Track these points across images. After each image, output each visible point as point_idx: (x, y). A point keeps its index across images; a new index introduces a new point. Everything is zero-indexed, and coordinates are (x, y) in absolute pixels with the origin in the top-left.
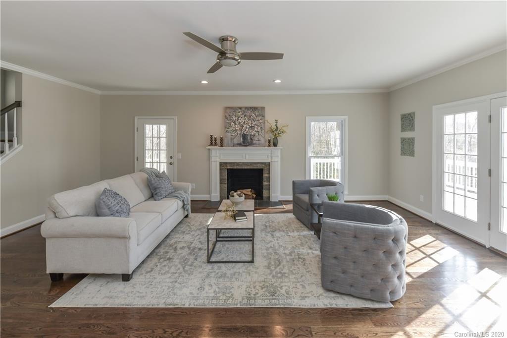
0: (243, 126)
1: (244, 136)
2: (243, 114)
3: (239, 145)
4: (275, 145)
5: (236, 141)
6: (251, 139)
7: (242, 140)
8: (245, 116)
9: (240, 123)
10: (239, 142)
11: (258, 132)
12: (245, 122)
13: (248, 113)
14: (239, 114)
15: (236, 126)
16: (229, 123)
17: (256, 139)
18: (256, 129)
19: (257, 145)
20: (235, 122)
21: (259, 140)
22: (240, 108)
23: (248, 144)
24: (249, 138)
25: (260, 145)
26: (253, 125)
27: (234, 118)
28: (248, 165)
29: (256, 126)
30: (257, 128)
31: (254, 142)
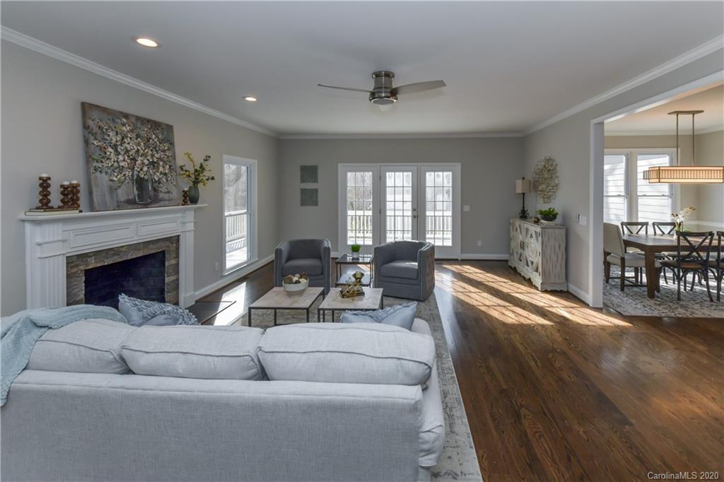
0: (134, 160)
1: (140, 183)
2: (132, 131)
3: (131, 203)
4: (194, 200)
5: (122, 194)
6: (155, 190)
7: (136, 192)
8: (138, 136)
9: (127, 151)
10: (131, 197)
11: (165, 174)
12: (138, 150)
13: (144, 131)
14: (124, 128)
15: (121, 158)
16: (101, 148)
17: (164, 189)
18: (161, 169)
19: (167, 203)
20: (115, 147)
21: (169, 192)
22: (126, 116)
23: (149, 201)
24: (150, 188)
25: (170, 202)
26: (155, 160)
27: (114, 138)
28: (139, 250)
29: (161, 163)
30: (164, 167)
31: (161, 195)
